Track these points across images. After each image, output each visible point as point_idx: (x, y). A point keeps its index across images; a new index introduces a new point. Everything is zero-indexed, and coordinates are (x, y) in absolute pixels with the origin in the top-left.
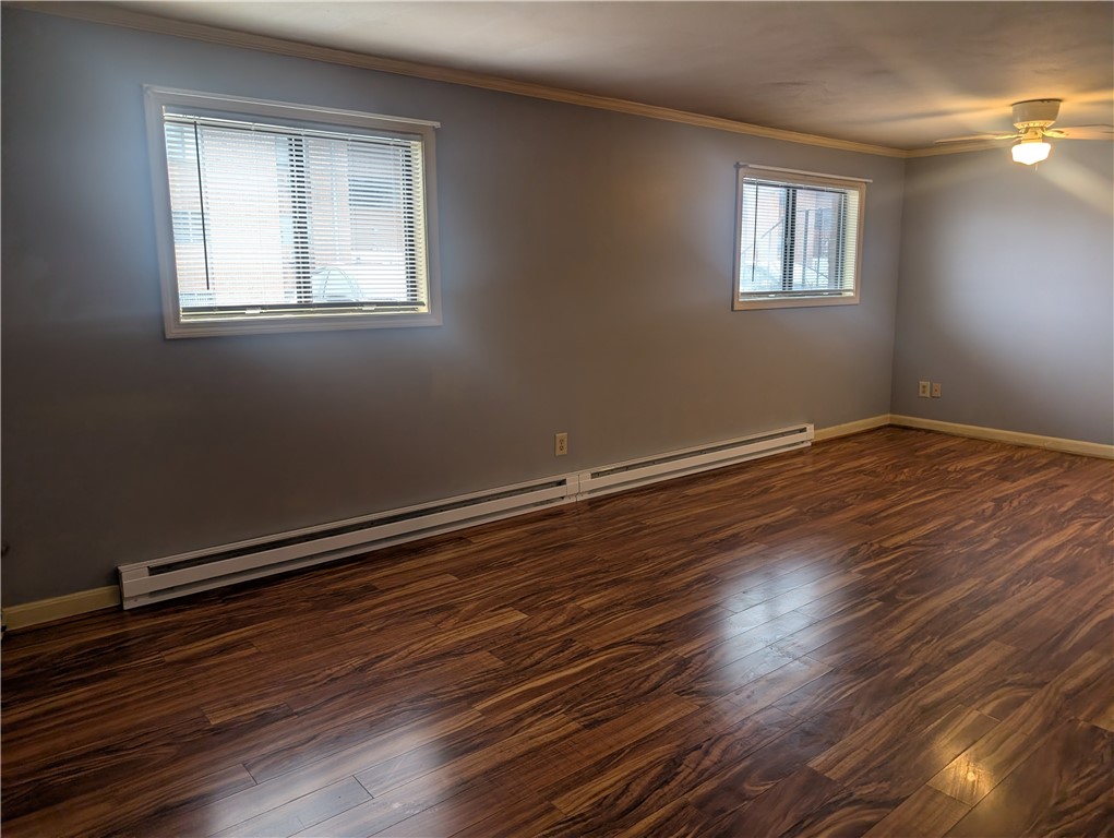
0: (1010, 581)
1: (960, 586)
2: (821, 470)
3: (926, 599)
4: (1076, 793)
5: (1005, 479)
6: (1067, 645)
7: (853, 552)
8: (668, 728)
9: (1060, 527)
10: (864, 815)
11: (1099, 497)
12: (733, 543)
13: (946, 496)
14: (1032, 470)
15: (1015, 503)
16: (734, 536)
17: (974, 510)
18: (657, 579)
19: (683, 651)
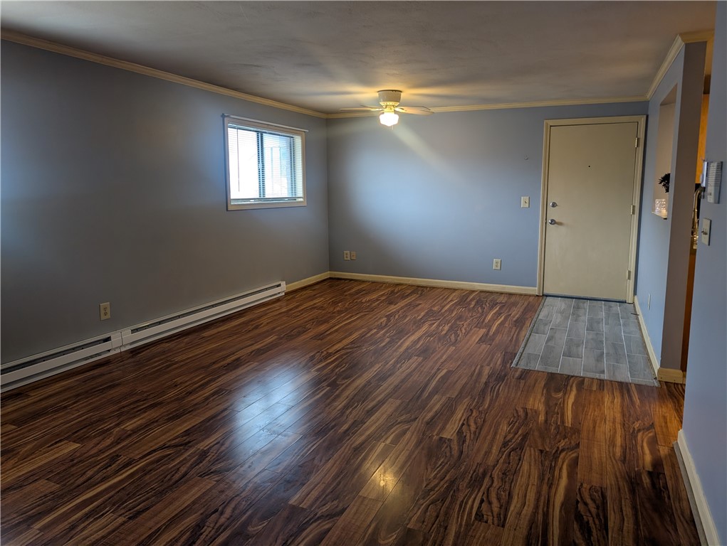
0: (397, 362)
1: (371, 370)
2: (291, 310)
3: (354, 380)
4: (435, 477)
5: (391, 303)
6: (426, 394)
7: (312, 358)
8: (194, 503)
9: (419, 327)
10: (324, 525)
11: (435, 309)
12: (236, 364)
13: (361, 317)
14: (404, 297)
15: (397, 317)
16: (237, 359)
17: (376, 324)
18: (183, 398)
19: (203, 446)
